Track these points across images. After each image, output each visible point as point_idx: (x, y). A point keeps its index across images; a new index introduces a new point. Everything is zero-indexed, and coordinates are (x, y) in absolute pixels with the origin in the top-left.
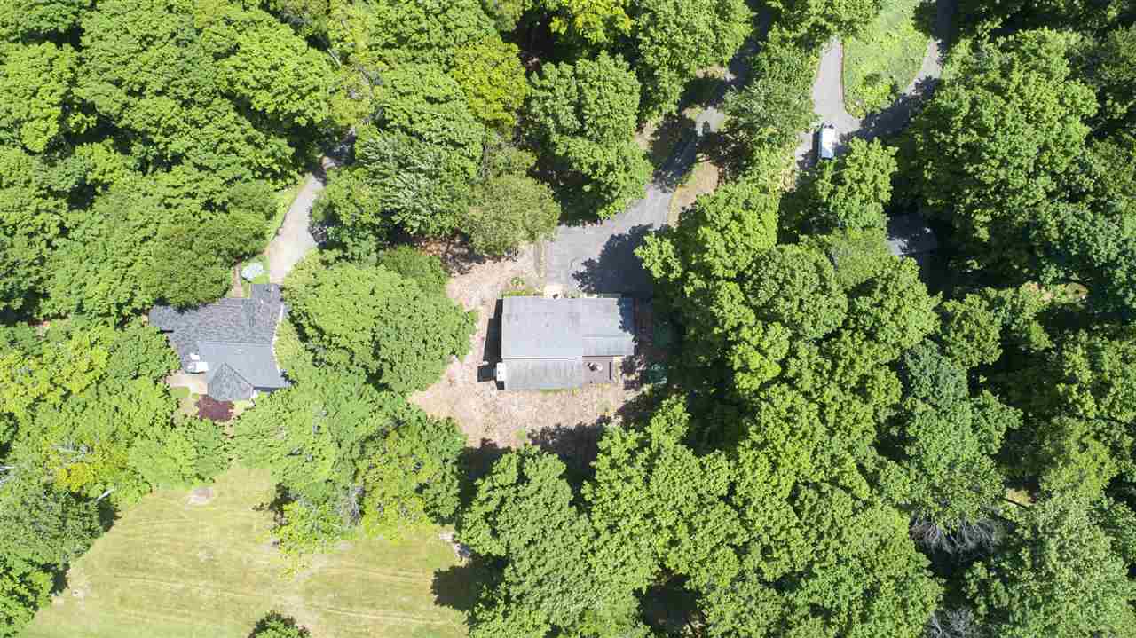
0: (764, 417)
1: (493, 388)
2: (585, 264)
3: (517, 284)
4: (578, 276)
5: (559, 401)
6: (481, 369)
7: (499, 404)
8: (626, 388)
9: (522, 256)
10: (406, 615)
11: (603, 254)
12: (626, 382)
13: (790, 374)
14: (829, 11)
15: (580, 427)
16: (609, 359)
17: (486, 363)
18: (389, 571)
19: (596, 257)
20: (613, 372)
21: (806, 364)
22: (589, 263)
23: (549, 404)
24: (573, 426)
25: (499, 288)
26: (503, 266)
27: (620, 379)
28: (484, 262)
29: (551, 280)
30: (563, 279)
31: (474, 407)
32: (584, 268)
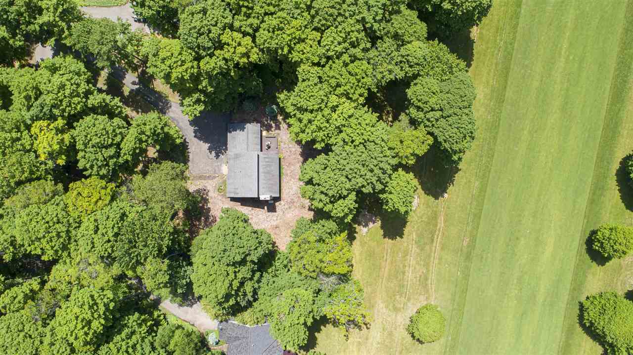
0: (273, 45)
1: (280, 204)
2: (211, 152)
3: (221, 189)
4: (217, 156)
5: (287, 166)
6: (269, 211)
7: (289, 200)
8: (279, 129)
9: (205, 186)
10: (409, 254)
12: (276, 129)
13: (251, 31)
14: (52, 9)
17: (266, 208)
18: (383, 264)
19: (207, 145)
20: (272, 136)
21: (244, 23)
22: (210, 150)
23: (288, 172)
25: (224, 200)
26: (211, 198)
27: (274, 132)
28: (210, 208)
29: (220, 170)
30: (219, 164)
31: (291, 215)
32: (213, 152)
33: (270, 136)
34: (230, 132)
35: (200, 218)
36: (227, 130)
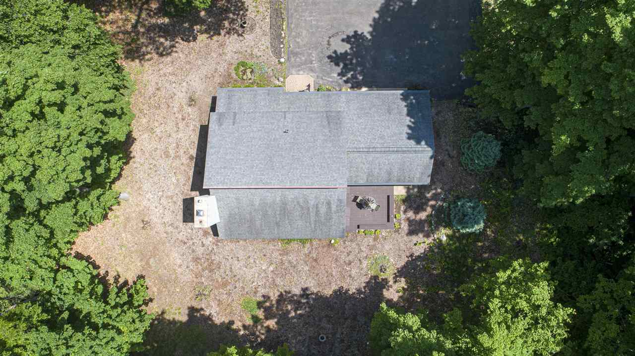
2: (347, 40)
3: (244, 73)
4: (336, 59)
5: (307, 255)
7: (216, 258)
8: (411, 233)
9: (252, 28)
11: (376, 24)
12: (410, 222)
15: (340, 294)
16: (386, 191)
19: (366, 30)
20: (393, 211)
22: (355, 39)
23: (292, 257)
24: (328, 292)
26: (222, 45)
27: (402, 217)
28: (195, 39)
29: (299, 67)
30: (316, 65)
31: (179, 262)
32: (346, 47)
33: (393, 206)
34: (405, 98)
35: (166, 14)
36: (411, 88)
